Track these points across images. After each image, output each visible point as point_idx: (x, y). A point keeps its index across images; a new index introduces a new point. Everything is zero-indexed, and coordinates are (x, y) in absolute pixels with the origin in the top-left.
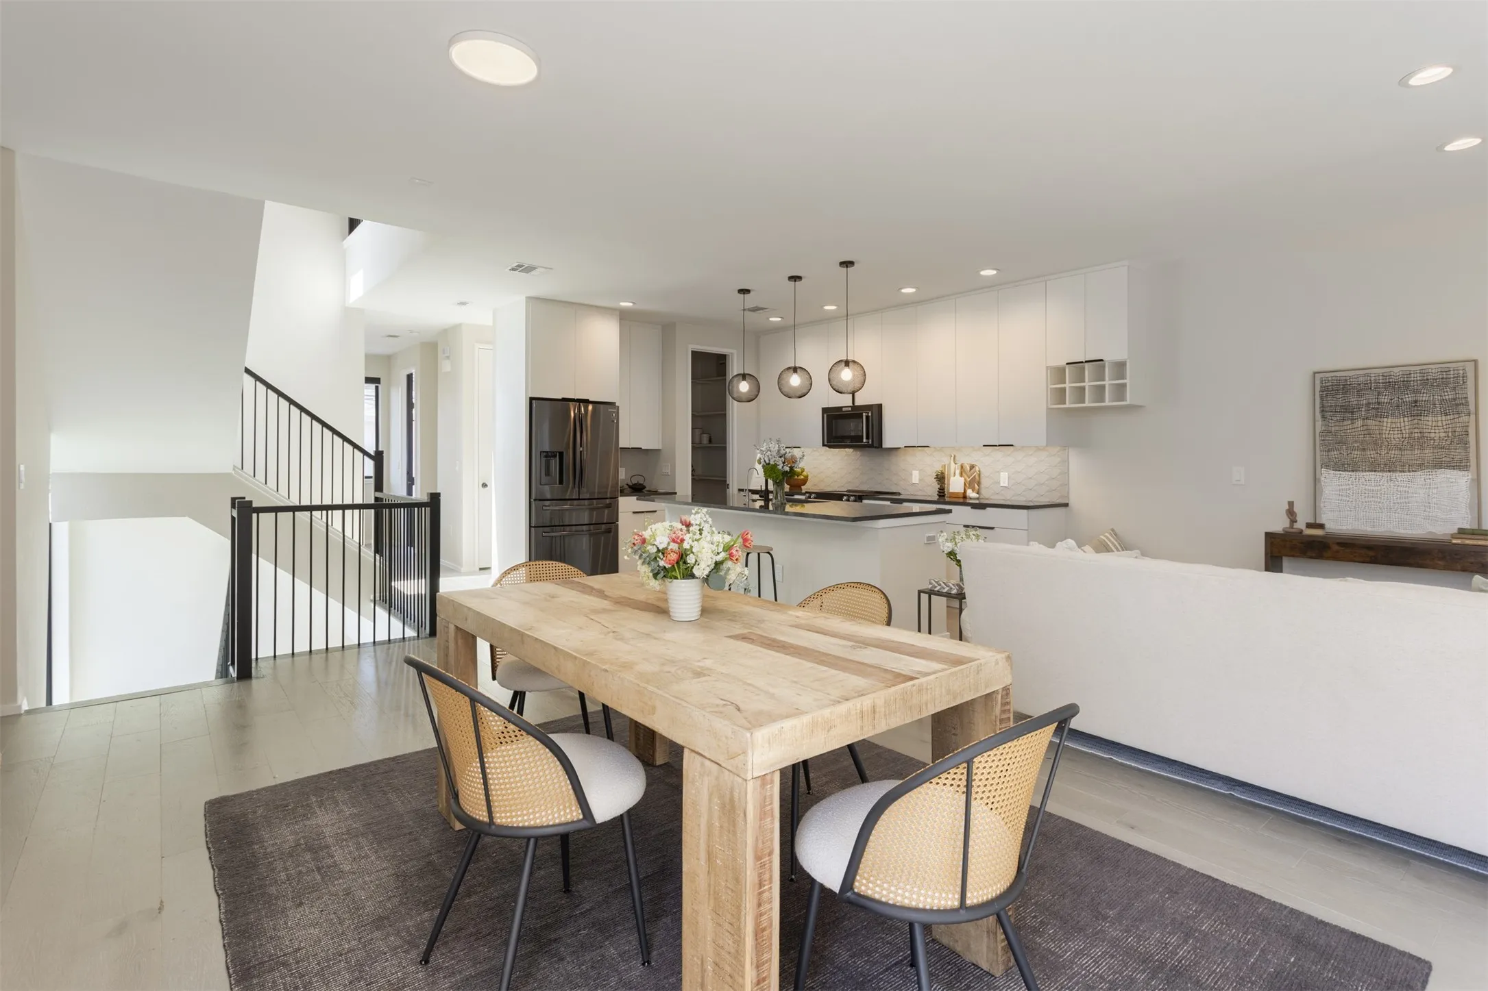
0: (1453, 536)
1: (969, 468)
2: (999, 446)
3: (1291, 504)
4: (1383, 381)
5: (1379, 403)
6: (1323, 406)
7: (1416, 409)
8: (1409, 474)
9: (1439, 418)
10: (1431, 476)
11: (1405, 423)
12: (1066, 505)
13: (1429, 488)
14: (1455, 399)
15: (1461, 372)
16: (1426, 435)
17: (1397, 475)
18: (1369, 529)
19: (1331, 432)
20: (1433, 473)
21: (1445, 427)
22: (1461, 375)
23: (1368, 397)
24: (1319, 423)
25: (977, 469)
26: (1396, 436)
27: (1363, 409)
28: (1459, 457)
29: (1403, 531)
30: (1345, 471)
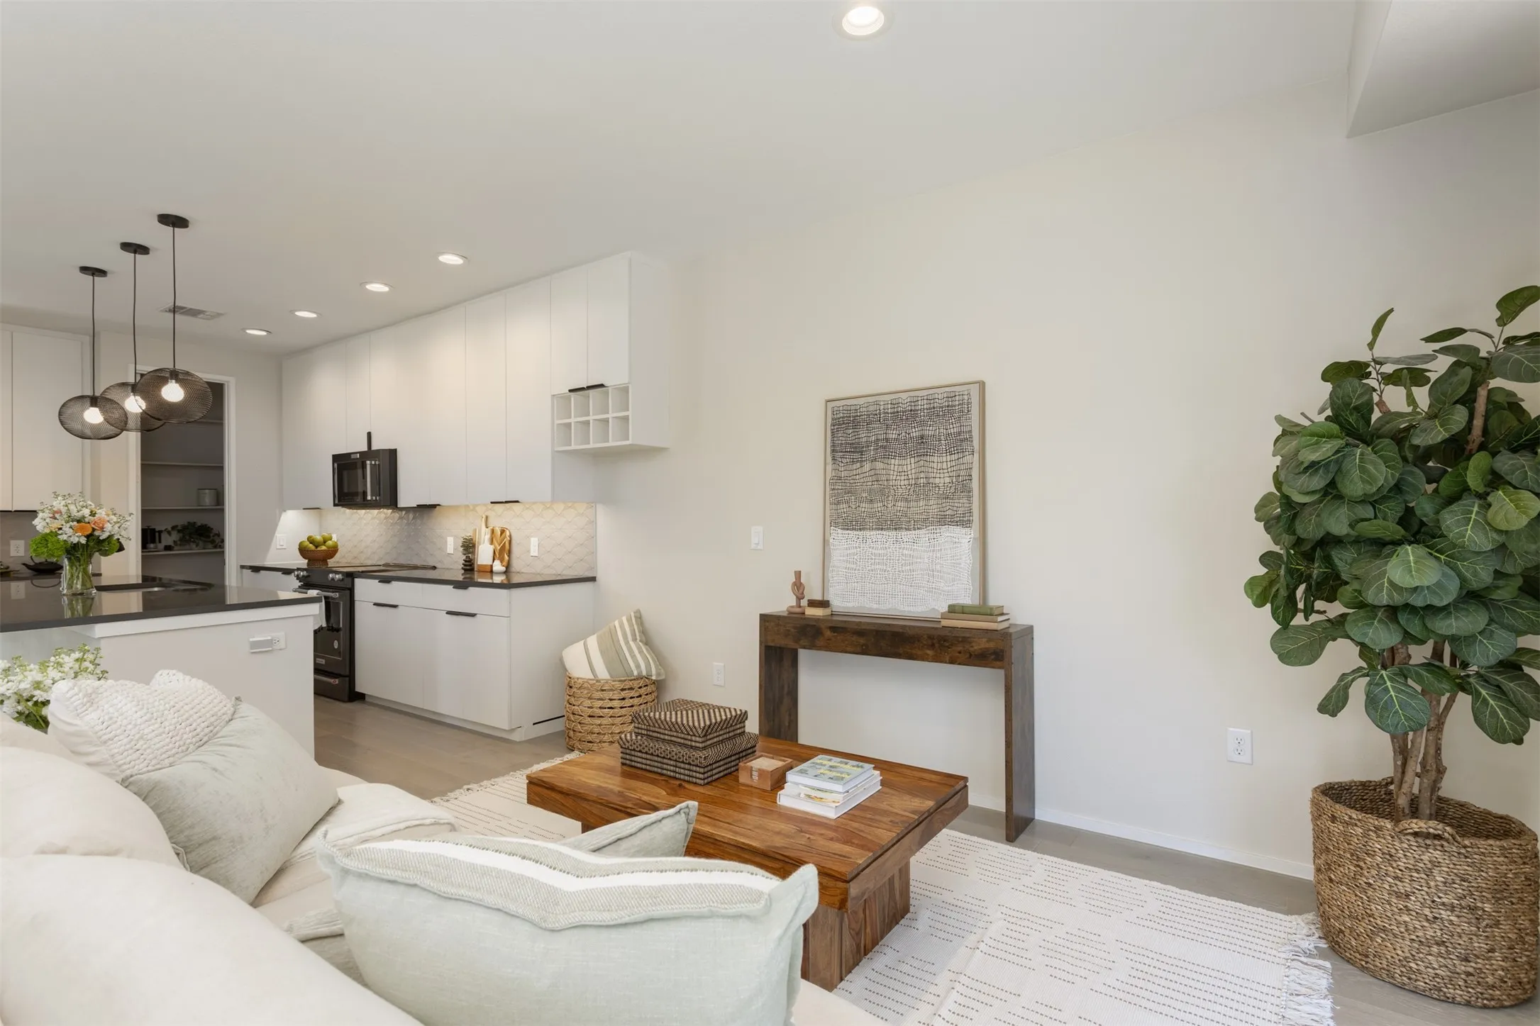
0: (944, 616)
1: (499, 533)
2: (506, 502)
3: (798, 574)
4: (893, 410)
5: (887, 440)
6: (834, 445)
7: (922, 447)
8: (914, 532)
9: (944, 459)
10: (935, 535)
11: (910, 465)
12: (593, 579)
13: (934, 551)
14: (959, 433)
15: (966, 397)
16: (931, 480)
17: (903, 533)
18: (875, 606)
19: (840, 478)
20: (938, 531)
21: (949, 470)
22: (966, 401)
23: (877, 433)
24: (829, 467)
25: (508, 533)
26: (902, 483)
27: (872, 448)
28: (962, 509)
29: (907, 609)
30: (853, 529)
